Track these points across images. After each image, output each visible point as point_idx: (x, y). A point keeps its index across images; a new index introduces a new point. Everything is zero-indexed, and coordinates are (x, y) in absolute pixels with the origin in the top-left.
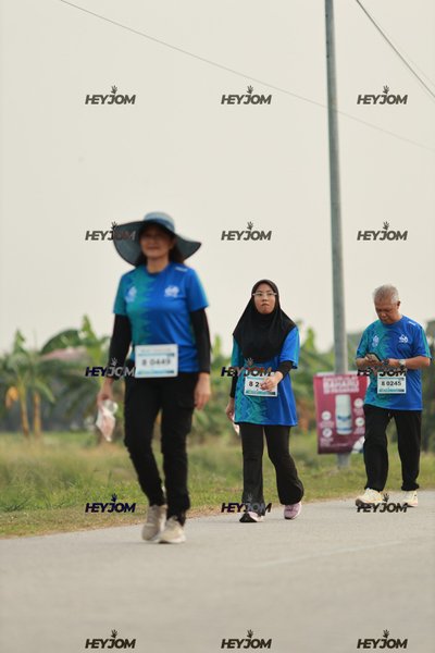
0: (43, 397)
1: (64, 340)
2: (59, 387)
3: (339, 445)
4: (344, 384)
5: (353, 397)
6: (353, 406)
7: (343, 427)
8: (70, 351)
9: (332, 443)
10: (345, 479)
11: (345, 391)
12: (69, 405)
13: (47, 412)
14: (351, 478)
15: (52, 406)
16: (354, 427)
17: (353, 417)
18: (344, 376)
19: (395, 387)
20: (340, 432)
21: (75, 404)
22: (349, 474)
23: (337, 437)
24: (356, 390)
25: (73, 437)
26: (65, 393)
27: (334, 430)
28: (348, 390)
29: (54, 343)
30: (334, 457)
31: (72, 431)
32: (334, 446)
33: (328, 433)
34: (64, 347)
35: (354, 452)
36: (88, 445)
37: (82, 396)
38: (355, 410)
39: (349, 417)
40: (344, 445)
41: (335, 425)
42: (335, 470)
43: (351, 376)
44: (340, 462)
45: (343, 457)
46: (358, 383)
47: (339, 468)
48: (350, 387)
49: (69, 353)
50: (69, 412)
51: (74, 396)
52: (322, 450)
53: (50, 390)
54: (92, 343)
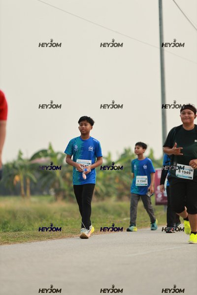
0: (31, 180)
1: (41, 154)
3: (165, 201)
8: (43, 159)
9: (162, 200)
12: (43, 183)
13: (33, 186)
15: (35, 184)
21: (45, 183)
23: (164, 198)
25: (45, 198)
26: (41, 178)
29: (36, 156)
30: (163, 206)
31: (43, 195)
33: (160, 196)
34: (40, 157)
36: (51, 201)
37: (49, 179)
42: (163, 212)
44: (165, 209)
50: (43, 186)
51: (45, 179)
52: (157, 204)
53: (34, 177)
54: (53, 155)
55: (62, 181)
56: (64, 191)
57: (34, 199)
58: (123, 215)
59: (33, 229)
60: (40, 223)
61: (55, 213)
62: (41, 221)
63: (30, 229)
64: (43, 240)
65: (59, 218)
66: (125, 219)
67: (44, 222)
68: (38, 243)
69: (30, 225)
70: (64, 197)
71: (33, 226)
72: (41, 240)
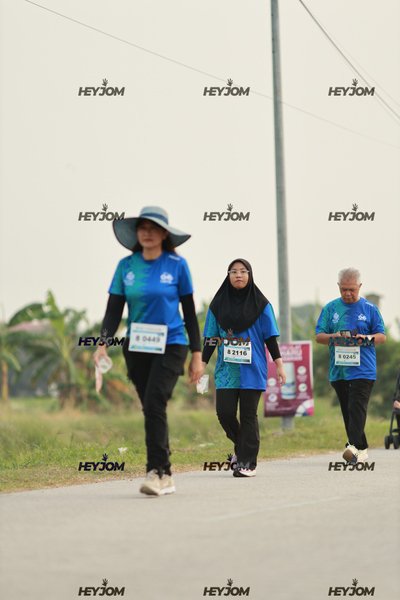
0: (10, 365)
1: (30, 313)
2: (25, 356)
3: (284, 409)
4: (288, 353)
5: (297, 364)
6: (296, 373)
7: (287, 393)
8: (35, 323)
9: (277, 407)
10: (289, 440)
11: (288, 359)
12: (34, 372)
13: (14, 378)
14: (296, 439)
15: (18, 374)
16: (297, 392)
17: (297, 383)
18: (288, 346)
19: (350, 360)
20: (285, 397)
21: (39, 372)
22: (293, 435)
23: (282, 402)
24: (300, 358)
25: (39, 402)
26: (31, 362)
27: (279, 395)
28: (292, 359)
29: (21, 316)
30: (279, 420)
31: (36, 397)
32: (279, 409)
33: (273, 398)
34: (30, 319)
35: (297, 416)
36: (52, 409)
37: (47, 364)
38: (299, 377)
39: (293, 384)
40: (288, 409)
41: (280, 390)
42: (280, 431)
43: (294, 346)
44: (284, 424)
45: (287, 420)
46: (301, 352)
47: (284, 430)
48: (294, 356)
49: (34, 325)
50: (34, 379)
51: (39, 364)
52: (268, 414)
53: (16, 359)
54: (55, 316)
55: (73, 367)
56: (77, 387)
57: (16, 405)
58: (198, 437)
59: (14, 466)
60: (29, 453)
61: (59, 433)
62: (32, 449)
63: (9, 464)
64: (34, 488)
65: (68, 442)
66: (202, 445)
67: (37, 451)
68: (26, 493)
69: (8, 457)
70: (79, 401)
71: (15, 460)
72: (30, 489)
